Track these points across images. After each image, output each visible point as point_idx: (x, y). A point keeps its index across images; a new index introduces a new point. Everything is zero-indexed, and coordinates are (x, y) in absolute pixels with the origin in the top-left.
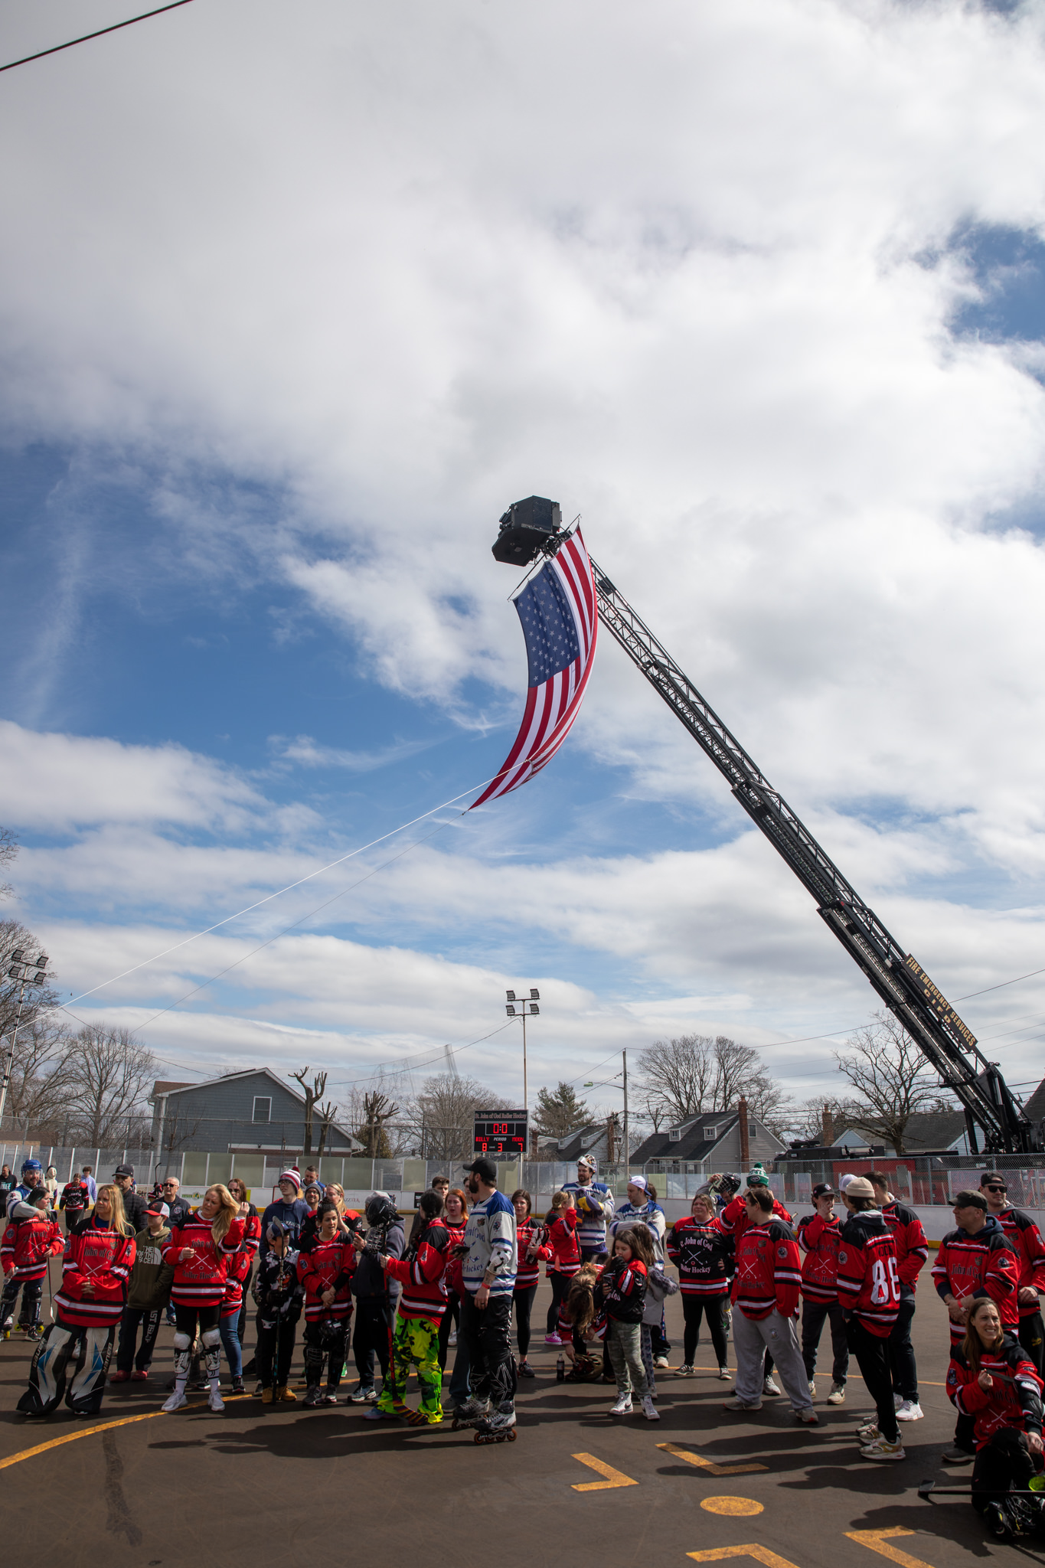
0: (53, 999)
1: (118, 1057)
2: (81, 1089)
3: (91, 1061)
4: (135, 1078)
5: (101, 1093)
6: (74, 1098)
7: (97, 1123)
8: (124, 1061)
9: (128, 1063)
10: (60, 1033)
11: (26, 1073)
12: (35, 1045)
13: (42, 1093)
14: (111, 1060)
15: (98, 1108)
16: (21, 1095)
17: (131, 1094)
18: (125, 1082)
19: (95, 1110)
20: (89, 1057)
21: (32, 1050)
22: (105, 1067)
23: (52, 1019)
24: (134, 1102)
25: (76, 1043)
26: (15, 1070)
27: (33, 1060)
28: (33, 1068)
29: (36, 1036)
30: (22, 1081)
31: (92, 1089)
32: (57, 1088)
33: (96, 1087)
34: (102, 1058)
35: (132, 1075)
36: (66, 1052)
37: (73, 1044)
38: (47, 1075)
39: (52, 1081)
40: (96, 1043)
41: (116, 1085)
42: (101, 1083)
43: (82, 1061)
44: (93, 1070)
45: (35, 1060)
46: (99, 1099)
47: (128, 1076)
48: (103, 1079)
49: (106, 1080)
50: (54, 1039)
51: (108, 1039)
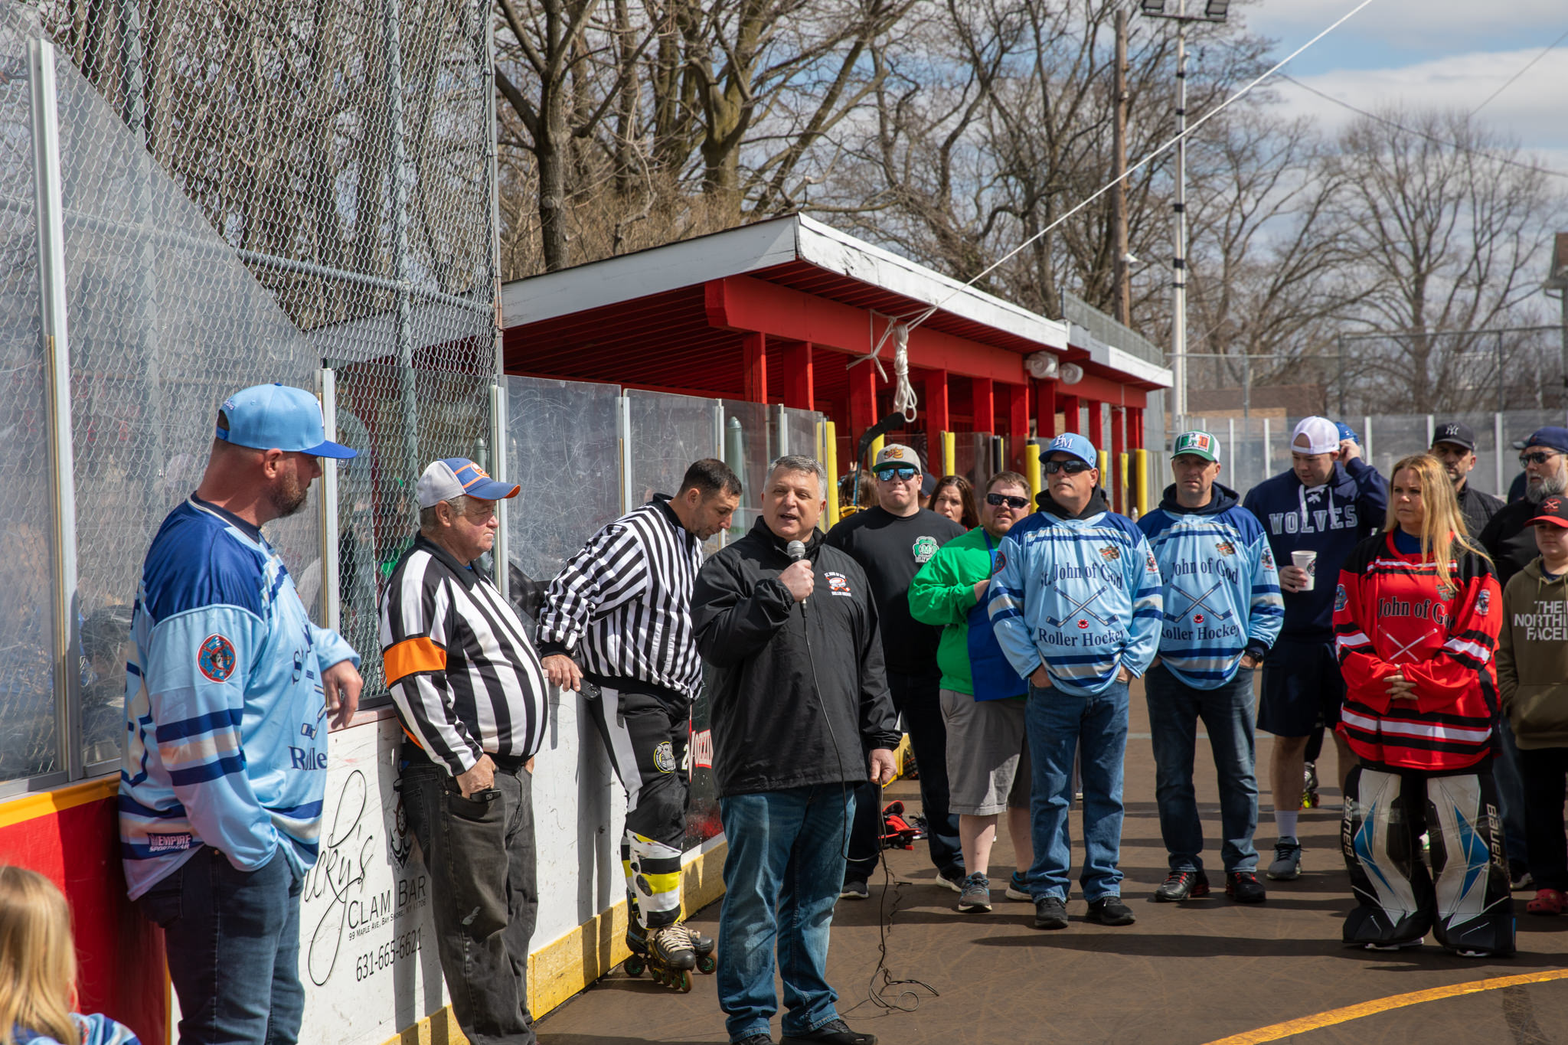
0: (1260, 58)
1: (1451, 188)
2: (1365, 275)
3: (1383, 204)
4: (1503, 236)
5: (1420, 280)
6: (1354, 301)
7: (1421, 356)
8: (1468, 194)
9: (1482, 200)
10: (1294, 141)
11: (1227, 252)
12: (1237, 179)
13: (1273, 293)
14: (1434, 195)
15: (1417, 320)
16: (1224, 305)
17: (1499, 279)
18: (1478, 248)
19: (1410, 324)
20: (1374, 192)
21: (1231, 195)
22: (1420, 214)
23: (1269, 111)
24: (1510, 297)
25: (1339, 163)
26: (1198, 245)
27: (1237, 219)
28: (1242, 238)
29: (1235, 158)
30: (1220, 272)
31: (1397, 274)
32: (1308, 279)
33: (1404, 267)
34: (1409, 193)
35: (1495, 228)
36: (1314, 189)
37: (1330, 166)
38: (1278, 252)
39: (1293, 263)
40: (1387, 157)
41: (1455, 257)
42: (1418, 259)
43: (1360, 207)
44: (1392, 226)
45: (1244, 218)
46: (1417, 298)
47: (1484, 232)
48: (1421, 245)
49: (1428, 248)
50: (1282, 158)
51: (1419, 141)
